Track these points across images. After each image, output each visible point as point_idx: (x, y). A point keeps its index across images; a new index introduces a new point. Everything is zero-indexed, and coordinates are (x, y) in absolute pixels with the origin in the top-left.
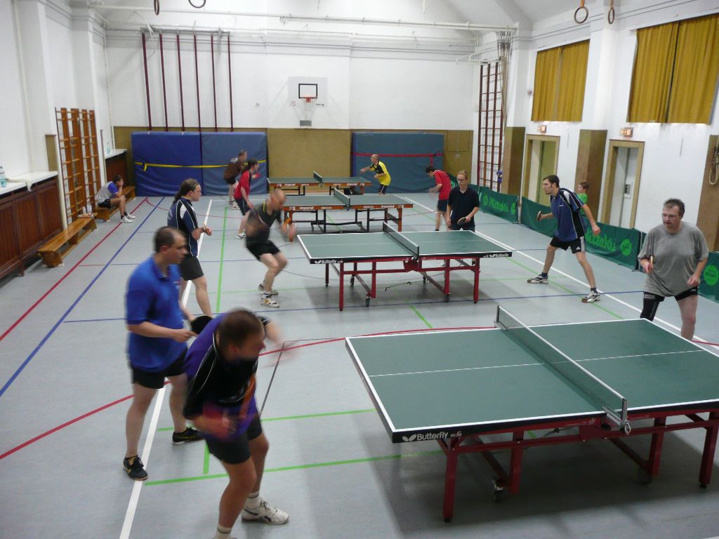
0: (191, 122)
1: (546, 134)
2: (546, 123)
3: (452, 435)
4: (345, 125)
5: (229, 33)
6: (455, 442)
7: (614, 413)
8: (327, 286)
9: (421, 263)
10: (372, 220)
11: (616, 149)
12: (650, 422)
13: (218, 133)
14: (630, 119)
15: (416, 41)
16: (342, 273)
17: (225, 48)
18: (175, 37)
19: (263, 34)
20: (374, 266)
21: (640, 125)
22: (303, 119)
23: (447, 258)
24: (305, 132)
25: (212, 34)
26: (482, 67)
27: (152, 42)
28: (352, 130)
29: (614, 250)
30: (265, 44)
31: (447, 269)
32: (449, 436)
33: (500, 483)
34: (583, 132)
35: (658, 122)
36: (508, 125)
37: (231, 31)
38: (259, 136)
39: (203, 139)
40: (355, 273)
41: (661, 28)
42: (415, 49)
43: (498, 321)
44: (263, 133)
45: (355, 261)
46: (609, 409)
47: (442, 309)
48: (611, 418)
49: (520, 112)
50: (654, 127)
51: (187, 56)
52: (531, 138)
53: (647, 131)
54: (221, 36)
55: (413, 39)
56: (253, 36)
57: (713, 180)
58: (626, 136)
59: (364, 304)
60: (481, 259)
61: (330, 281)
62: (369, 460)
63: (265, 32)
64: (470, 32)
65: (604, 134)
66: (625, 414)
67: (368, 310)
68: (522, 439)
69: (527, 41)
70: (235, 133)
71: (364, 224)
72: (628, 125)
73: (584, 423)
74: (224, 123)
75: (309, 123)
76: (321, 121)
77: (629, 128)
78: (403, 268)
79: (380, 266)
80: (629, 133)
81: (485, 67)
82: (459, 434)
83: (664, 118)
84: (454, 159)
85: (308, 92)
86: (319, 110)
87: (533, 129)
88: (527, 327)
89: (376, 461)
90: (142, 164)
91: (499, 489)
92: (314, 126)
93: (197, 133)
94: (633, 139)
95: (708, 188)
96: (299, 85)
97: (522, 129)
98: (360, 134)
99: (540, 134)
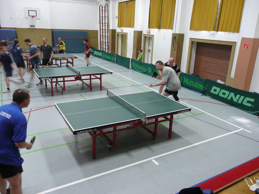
1: (123, 32)
2: (123, 28)
3: (93, 130)
4: (49, 28)
6: (95, 132)
7: (143, 118)
8: (46, 88)
9: (81, 77)
10: (62, 63)
11: (145, 37)
12: (154, 120)
14: (149, 27)
16: (52, 82)
20: (64, 79)
21: (152, 29)
22: (31, 24)
23: (90, 75)
24: (32, 30)
26: (100, 7)
28: (52, 29)
29: (146, 71)
31: (90, 79)
32: (92, 131)
33: (110, 145)
34: (135, 32)
35: (157, 28)
36: (110, 29)
40: (57, 82)
43: (108, 94)
44: (14, 30)
45: (57, 78)
46: (141, 117)
47: (89, 93)
48: (142, 120)
49: (114, 24)
50: (156, 30)
52: (118, 33)
53: (154, 32)
57: (174, 48)
58: (148, 33)
59: (61, 93)
60: (102, 75)
61: (47, 86)
62: (66, 144)
65: (141, 32)
66: (146, 118)
67: (63, 95)
68: (116, 130)
70: (2, 29)
71: (59, 65)
72: (148, 29)
73: (134, 122)
75: (34, 26)
76: (39, 25)
77: (149, 30)
78: (75, 79)
79: (66, 79)
80: (149, 32)
81: (101, 7)
82: (96, 130)
83: (159, 27)
84: (92, 41)
85: (33, 14)
86: (38, 21)
87: (118, 30)
88: (117, 96)
89: (69, 144)
91: (110, 146)
92: (36, 27)
94: (150, 34)
95: (172, 50)
96: (29, 10)
97: (115, 30)
98: (55, 31)
99: (121, 32)
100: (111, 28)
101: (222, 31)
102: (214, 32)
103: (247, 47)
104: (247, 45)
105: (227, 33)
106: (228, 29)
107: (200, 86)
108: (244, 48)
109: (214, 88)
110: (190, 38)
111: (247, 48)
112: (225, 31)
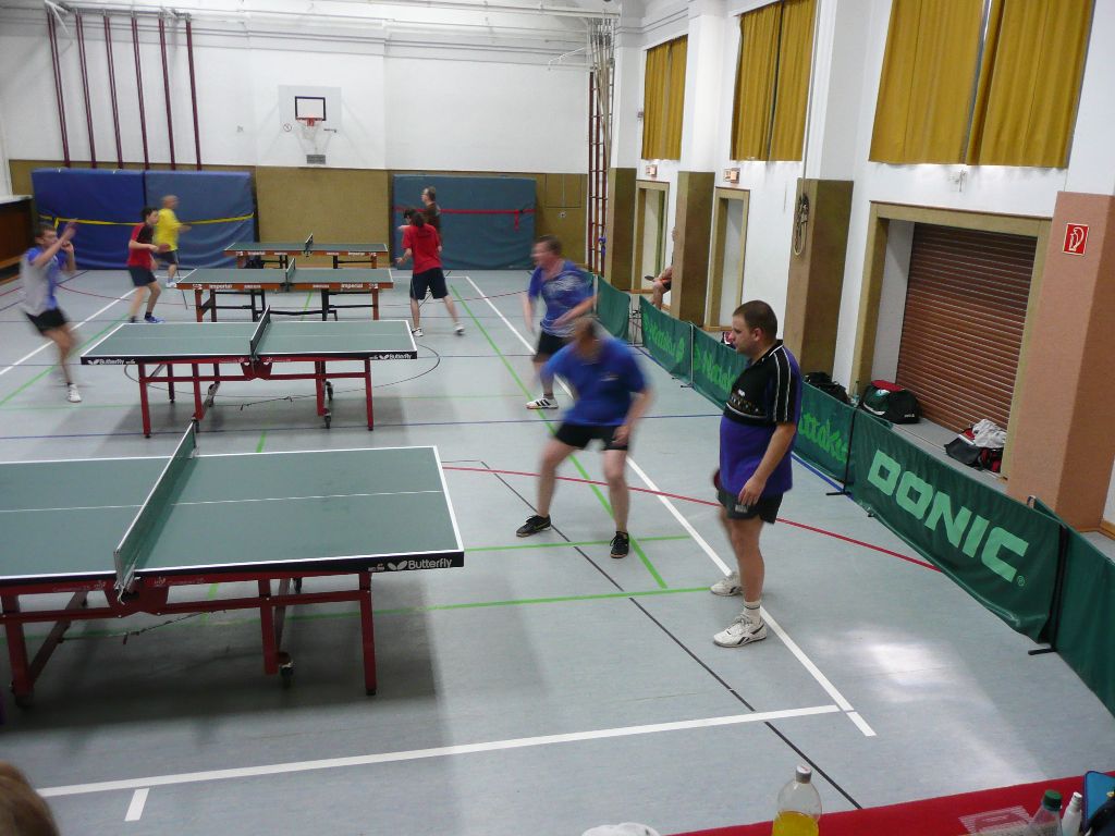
0: (132, 154)
1: (657, 179)
2: (656, 162)
4: (380, 164)
5: (189, 15)
8: (172, 402)
11: (723, 201)
13: (175, 172)
14: (734, 155)
15: (492, 32)
17: (183, 38)
18: (101, 20)
19: (243, 18)
20: (195, 370)
21: (746, 162)
22: (312, 153)
23: (320, 359)
24: (316, 173)
25: (161, 17)
27: (66, 28)
28: (389, 171)
29: (673, 354)
30: (247, 34)
31: (321, 376)
34: (680, 176)
35: (759, 158)
36: (611, 166)
37: (190, 12)
38: (238, 178)
39: (147, 182)
41: (765, 11)
42: (489, 46)
44: (247, 174)
45: (169, 361)
49: (625, 151)
50: (759, 165)
51: (123, 51)
52: (644, 186)
53: (753, 172)
54: (177, 21)
55: (487, 29)
56: (230, 21)
57: (798, 248)
58: (733, 182)
63: (247, 14)
64: (577, 18)
65: (710, 177)
69: (636, 33)
70: (202, 173)
72: (733, 164)
74: (186, 156)
75: (321, 159)
76: (339, 157)
77: (733, 170)
78: (242, 374)
80: (733, 177)
81: (595, 76)
83: (766, 154)
84: (558, 220)
85: (311, 109)
86: (336, 135)
87: (643, 171)
90: (50, 218)
92: (330, 164)
93: (138, 172)
94: (740, 186)
95: (796, 260)
96: (296, 98)
97: (633, 172)
98: (402, 178)
99: (650, 178)
100: (614, 164)
101: (994, 161)
102: (965, 168)
103: (1078, 244)
104: (1079, 231)
105: (1017, 170)
106: (1021, 149)
107: (839, 444)
108: (1067, 249)
109: (881, 459)
110: (873, 202)
111: (1080, 250)
112: (1005, 164)
